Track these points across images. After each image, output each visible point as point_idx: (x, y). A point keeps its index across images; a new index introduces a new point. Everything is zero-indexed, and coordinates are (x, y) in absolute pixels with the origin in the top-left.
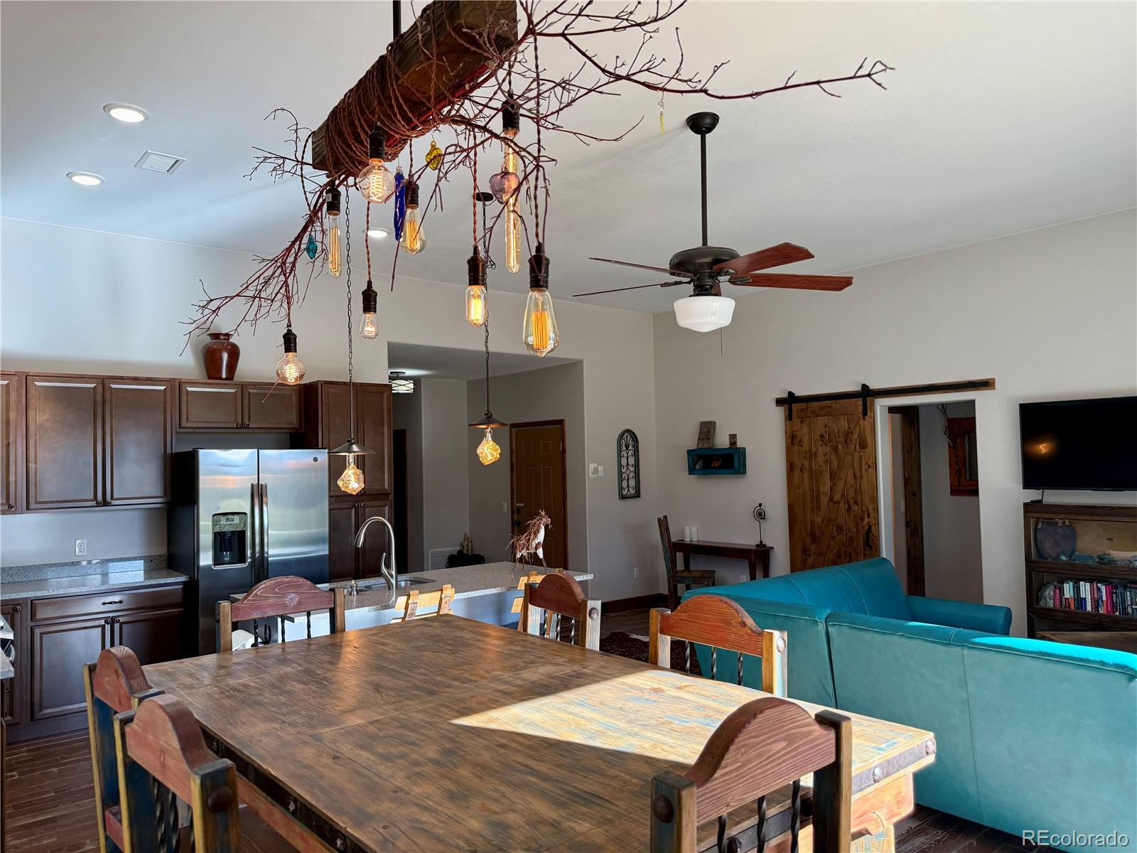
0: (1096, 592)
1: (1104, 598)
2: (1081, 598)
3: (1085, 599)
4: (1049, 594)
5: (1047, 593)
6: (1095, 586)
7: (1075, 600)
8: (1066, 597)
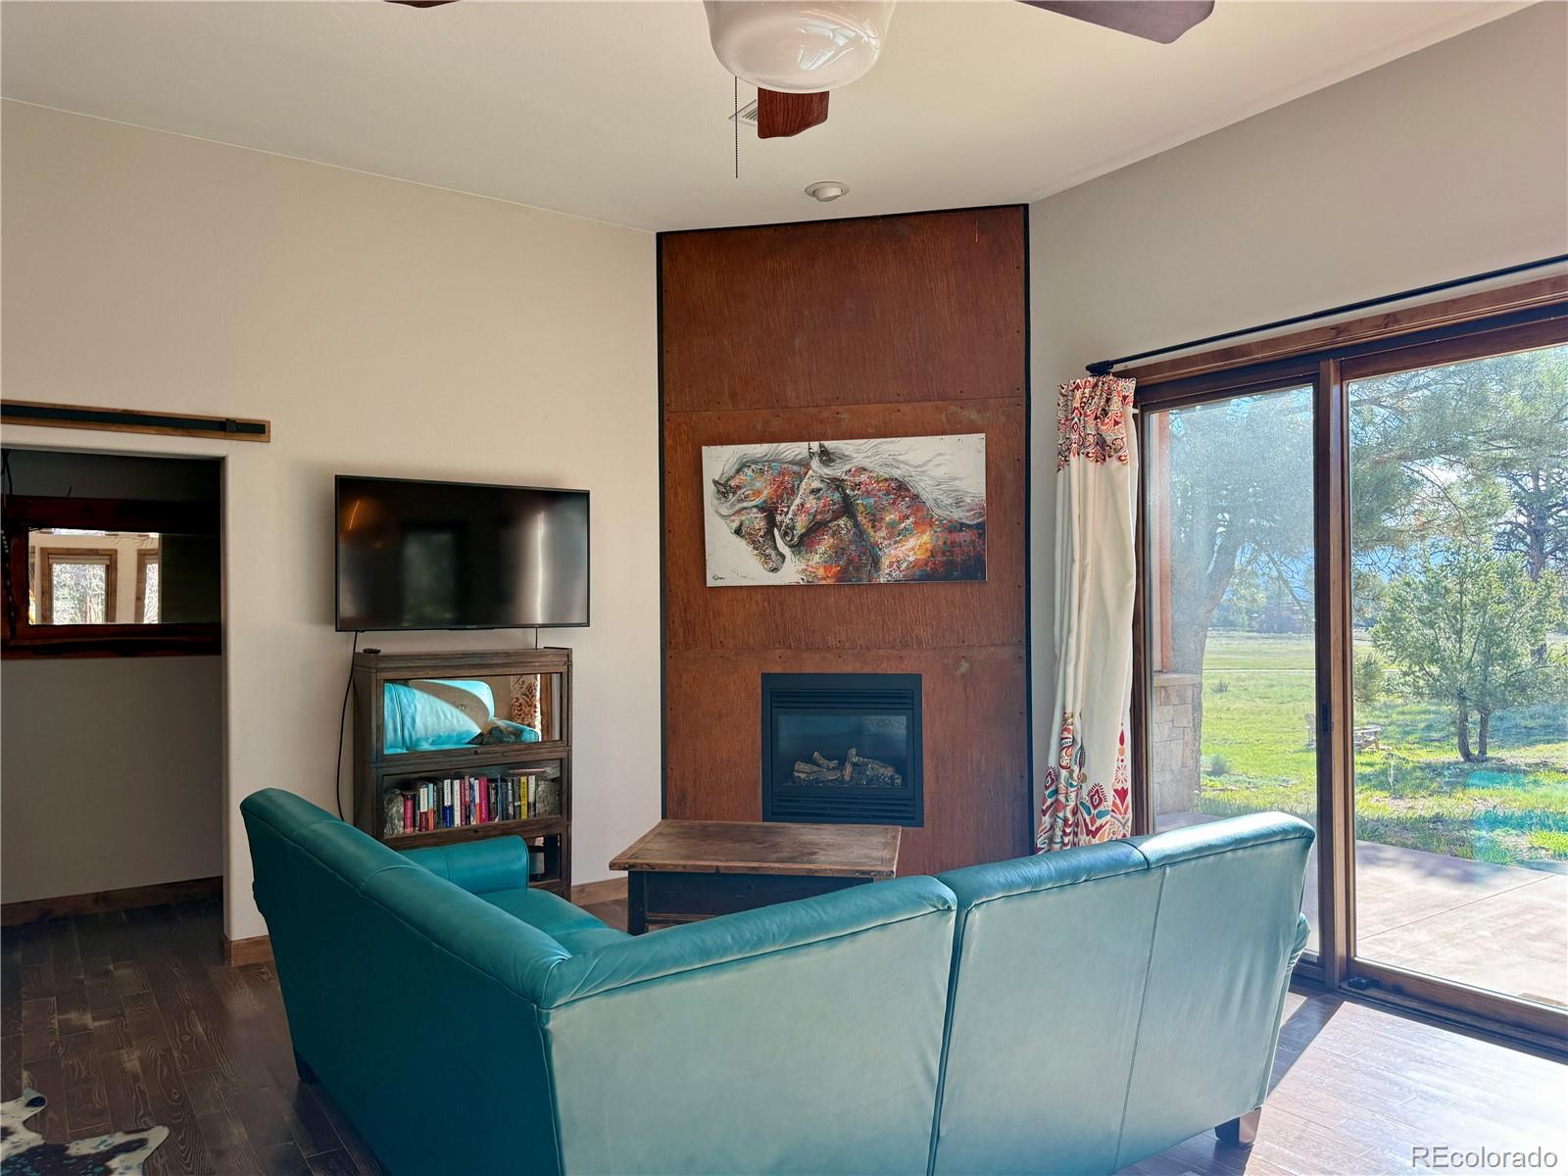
0: (467, 792)
1: (477, 801)
2: (444, 807)
3: (451, 807)
4: (398, 812)
5: (394, 810)
6: (467, 783)
7: (434, 812)
8: (422, 811)
